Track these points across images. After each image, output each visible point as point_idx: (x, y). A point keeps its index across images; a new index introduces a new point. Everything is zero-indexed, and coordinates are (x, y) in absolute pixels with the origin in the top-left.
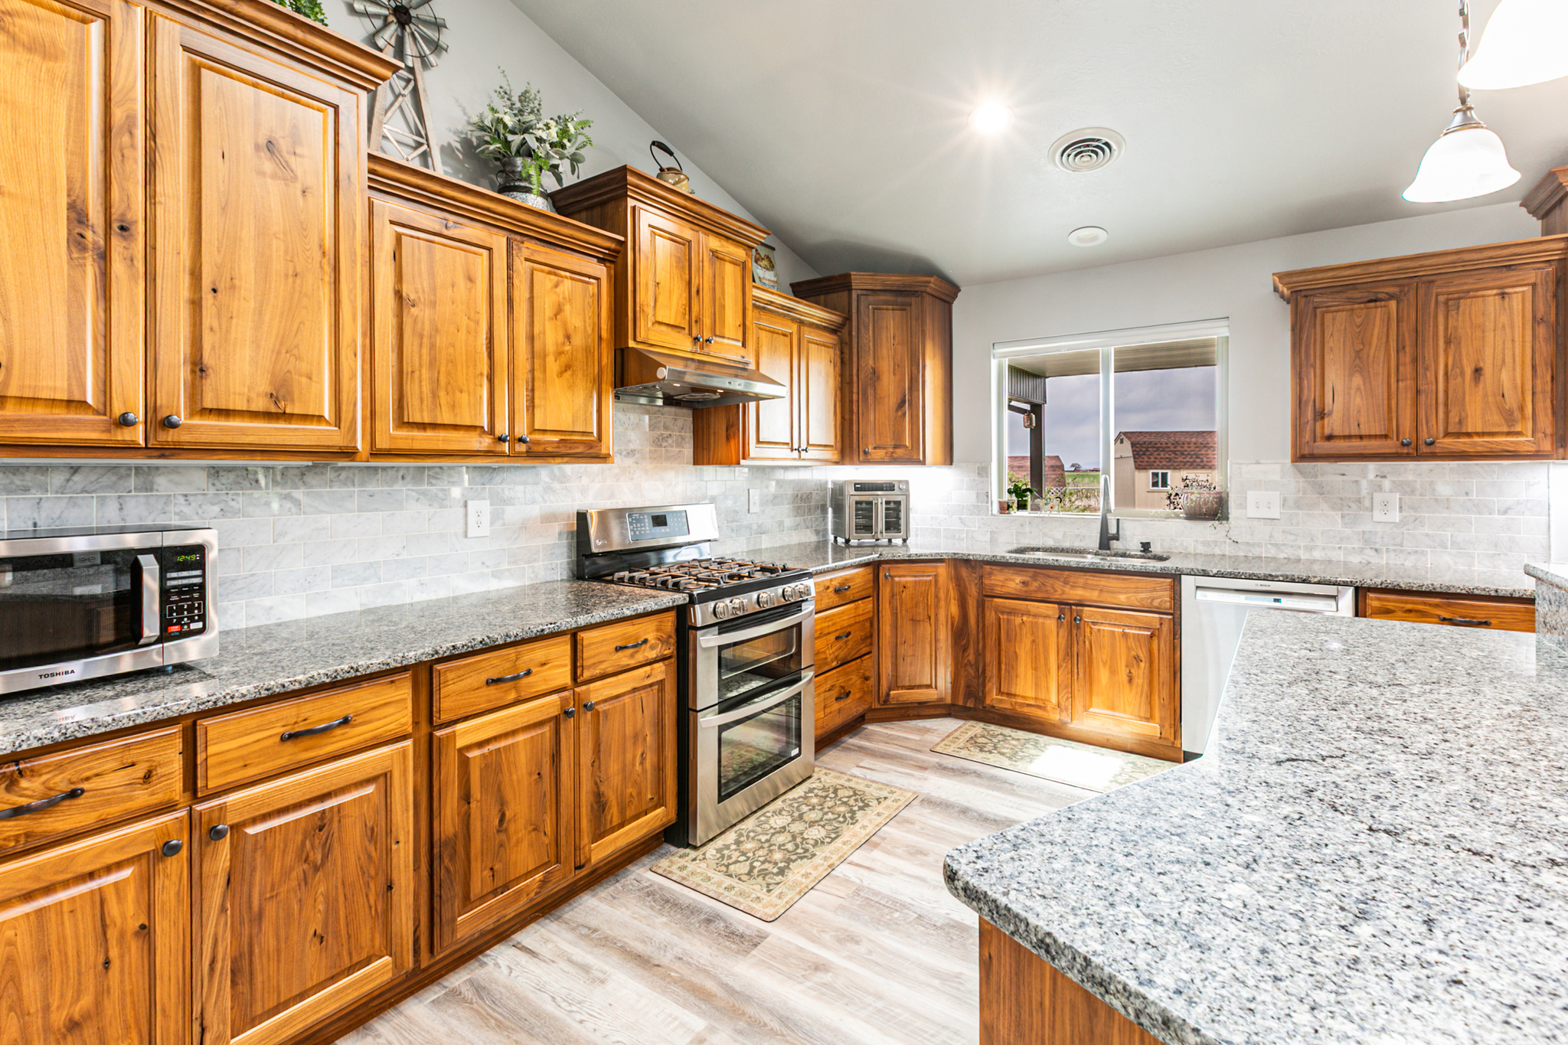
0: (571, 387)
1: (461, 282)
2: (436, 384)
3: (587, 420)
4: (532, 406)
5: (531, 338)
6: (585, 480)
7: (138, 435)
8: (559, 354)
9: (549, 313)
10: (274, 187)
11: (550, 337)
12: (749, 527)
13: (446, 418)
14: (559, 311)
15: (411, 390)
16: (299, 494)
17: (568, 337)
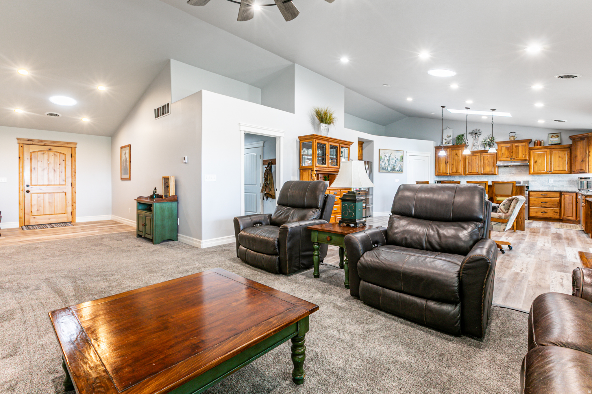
0: (489, 167)
1: (475, 159)
2: (472, 169)
3: (492, 170)
4: (483, 170)
5: (483, 163)
6: (503, 177)
7: (448, 174)
8: (487, 164)
9: (486, 159)
10: (457, 157)
11: (486, 162)
12: (549, 186)
13: (473, 171)
14: (487, 159)
15: (469, 169)
16: (466, 178)
17: (489, 162)
